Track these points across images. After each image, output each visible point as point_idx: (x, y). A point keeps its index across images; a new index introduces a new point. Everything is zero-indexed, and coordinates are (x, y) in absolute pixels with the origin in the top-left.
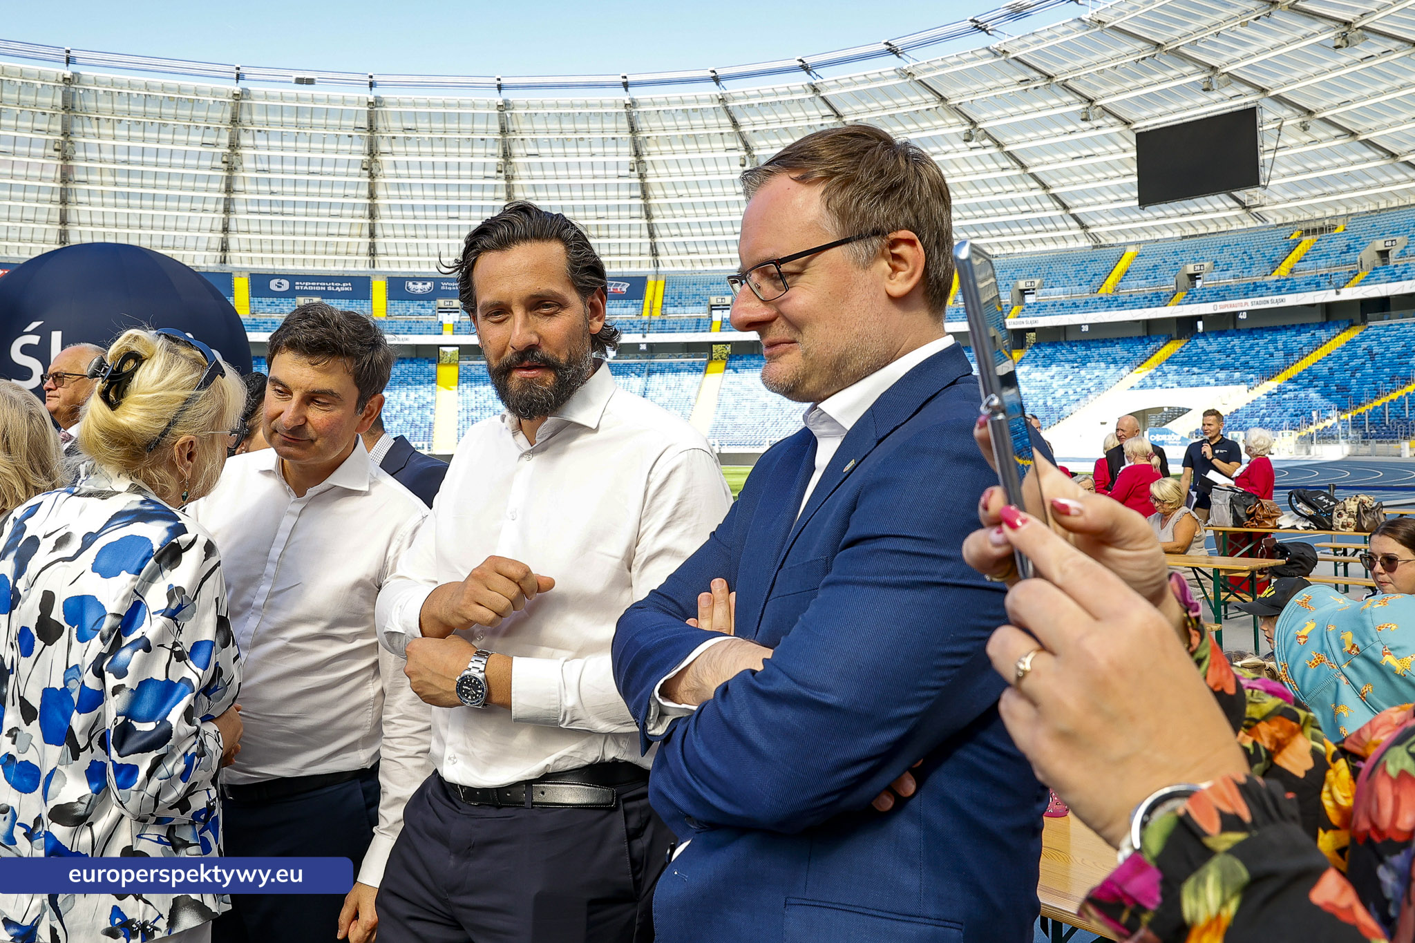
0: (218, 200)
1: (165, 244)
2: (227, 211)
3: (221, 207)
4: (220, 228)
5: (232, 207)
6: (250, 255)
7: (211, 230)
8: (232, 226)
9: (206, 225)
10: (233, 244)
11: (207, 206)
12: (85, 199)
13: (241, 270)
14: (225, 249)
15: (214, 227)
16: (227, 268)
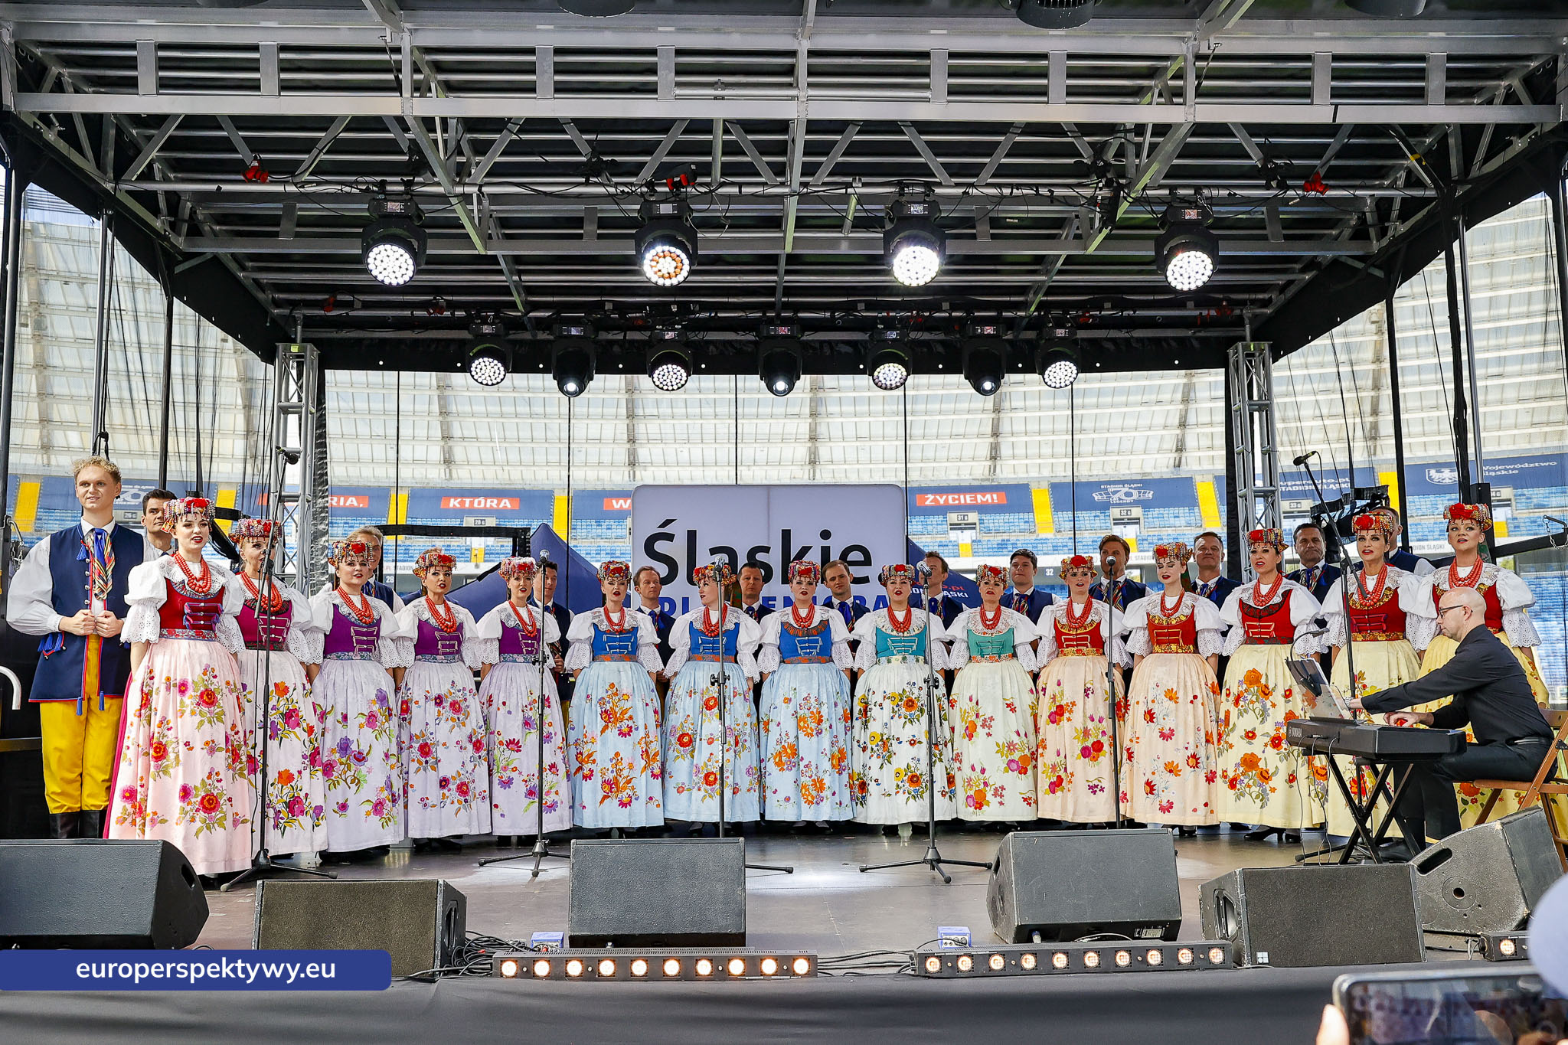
0: (1176, 386)
1: (1109, 449)
2: (1186, 400)
3: (1179, 396)
4: (1177, 422)
5: (1192, 395)
6: (1211, 453)
7: (1165, 427)
8: (1191, 419)
9: (1159, 420)
10: (1191, 442)
11: (1161, 397)
12: (1021, 404)
13: (1202, 473)
14: (1180, 449)
15: (1169, 423)
16: (1183, 473)
